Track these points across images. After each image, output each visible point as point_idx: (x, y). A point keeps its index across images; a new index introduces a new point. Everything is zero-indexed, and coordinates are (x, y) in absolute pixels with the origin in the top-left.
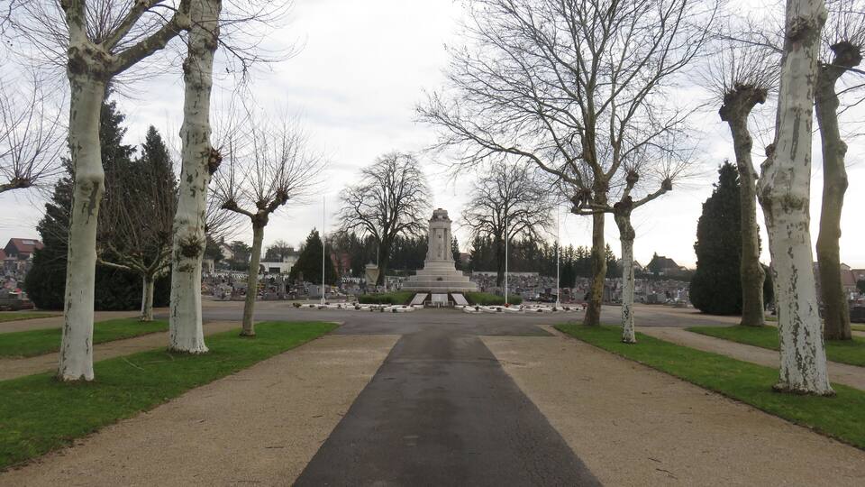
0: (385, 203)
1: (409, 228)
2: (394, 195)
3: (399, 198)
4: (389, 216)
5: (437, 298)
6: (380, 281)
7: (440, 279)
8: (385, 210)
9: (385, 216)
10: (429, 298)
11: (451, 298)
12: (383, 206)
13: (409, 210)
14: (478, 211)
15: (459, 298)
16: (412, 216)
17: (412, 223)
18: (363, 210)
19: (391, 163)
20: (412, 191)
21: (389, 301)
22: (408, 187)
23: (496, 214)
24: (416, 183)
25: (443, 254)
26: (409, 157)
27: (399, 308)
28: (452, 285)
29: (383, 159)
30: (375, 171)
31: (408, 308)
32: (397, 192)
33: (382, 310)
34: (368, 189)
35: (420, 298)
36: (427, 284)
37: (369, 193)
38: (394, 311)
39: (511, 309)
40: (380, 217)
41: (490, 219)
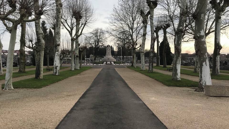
0: (96, 40)
1: (101, 46)
2: (98, 39)
3: (99, 39)
4: (97, 43)
5: (108, 63)
6: (95, 59)
7: (109, 59)
8: (96, 42)
9: (96, 44)
10: (107, 63)
11: (111, 63)
12: (95, 41)
13: (101, 42)
14: (118, 42)
15: (112, 63)
16: (102, 44)
17: (102, 45)
18: (91, 42)
19: (97, 30)
20: (102, 38)
21: (99, 63)
22: (101, 37)
23: (122, 43)
24: (103, 36)
25: (109, 54)
26: (101, 29)
27: (101, 64)
28: (111, 60)
29: (95, 30)
30: (93, 33)
31: (103, 64)
32: (98, 38)
33: (98, 65)
34: (92, 37)
35: (105, 63)
36: (106, 60)
37: (91, 38)
38: (100, 65)
39: (122, 64)
40: (95, 44)
41: (120, 44)
